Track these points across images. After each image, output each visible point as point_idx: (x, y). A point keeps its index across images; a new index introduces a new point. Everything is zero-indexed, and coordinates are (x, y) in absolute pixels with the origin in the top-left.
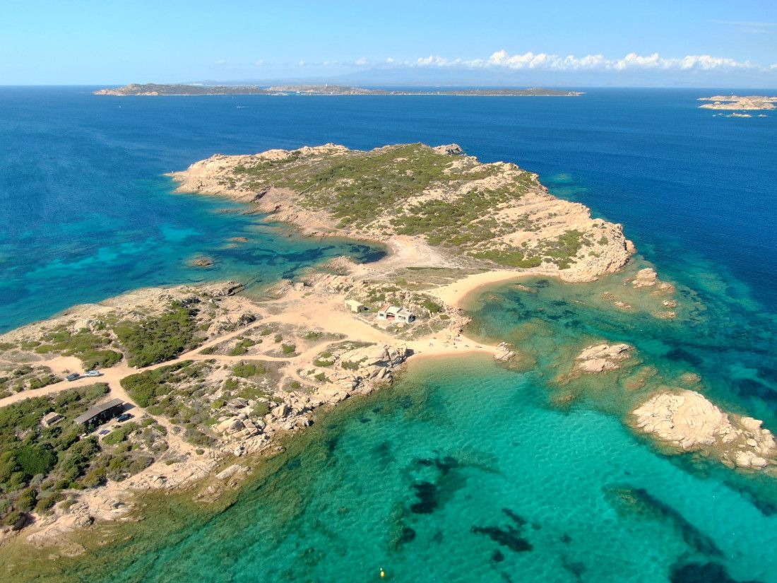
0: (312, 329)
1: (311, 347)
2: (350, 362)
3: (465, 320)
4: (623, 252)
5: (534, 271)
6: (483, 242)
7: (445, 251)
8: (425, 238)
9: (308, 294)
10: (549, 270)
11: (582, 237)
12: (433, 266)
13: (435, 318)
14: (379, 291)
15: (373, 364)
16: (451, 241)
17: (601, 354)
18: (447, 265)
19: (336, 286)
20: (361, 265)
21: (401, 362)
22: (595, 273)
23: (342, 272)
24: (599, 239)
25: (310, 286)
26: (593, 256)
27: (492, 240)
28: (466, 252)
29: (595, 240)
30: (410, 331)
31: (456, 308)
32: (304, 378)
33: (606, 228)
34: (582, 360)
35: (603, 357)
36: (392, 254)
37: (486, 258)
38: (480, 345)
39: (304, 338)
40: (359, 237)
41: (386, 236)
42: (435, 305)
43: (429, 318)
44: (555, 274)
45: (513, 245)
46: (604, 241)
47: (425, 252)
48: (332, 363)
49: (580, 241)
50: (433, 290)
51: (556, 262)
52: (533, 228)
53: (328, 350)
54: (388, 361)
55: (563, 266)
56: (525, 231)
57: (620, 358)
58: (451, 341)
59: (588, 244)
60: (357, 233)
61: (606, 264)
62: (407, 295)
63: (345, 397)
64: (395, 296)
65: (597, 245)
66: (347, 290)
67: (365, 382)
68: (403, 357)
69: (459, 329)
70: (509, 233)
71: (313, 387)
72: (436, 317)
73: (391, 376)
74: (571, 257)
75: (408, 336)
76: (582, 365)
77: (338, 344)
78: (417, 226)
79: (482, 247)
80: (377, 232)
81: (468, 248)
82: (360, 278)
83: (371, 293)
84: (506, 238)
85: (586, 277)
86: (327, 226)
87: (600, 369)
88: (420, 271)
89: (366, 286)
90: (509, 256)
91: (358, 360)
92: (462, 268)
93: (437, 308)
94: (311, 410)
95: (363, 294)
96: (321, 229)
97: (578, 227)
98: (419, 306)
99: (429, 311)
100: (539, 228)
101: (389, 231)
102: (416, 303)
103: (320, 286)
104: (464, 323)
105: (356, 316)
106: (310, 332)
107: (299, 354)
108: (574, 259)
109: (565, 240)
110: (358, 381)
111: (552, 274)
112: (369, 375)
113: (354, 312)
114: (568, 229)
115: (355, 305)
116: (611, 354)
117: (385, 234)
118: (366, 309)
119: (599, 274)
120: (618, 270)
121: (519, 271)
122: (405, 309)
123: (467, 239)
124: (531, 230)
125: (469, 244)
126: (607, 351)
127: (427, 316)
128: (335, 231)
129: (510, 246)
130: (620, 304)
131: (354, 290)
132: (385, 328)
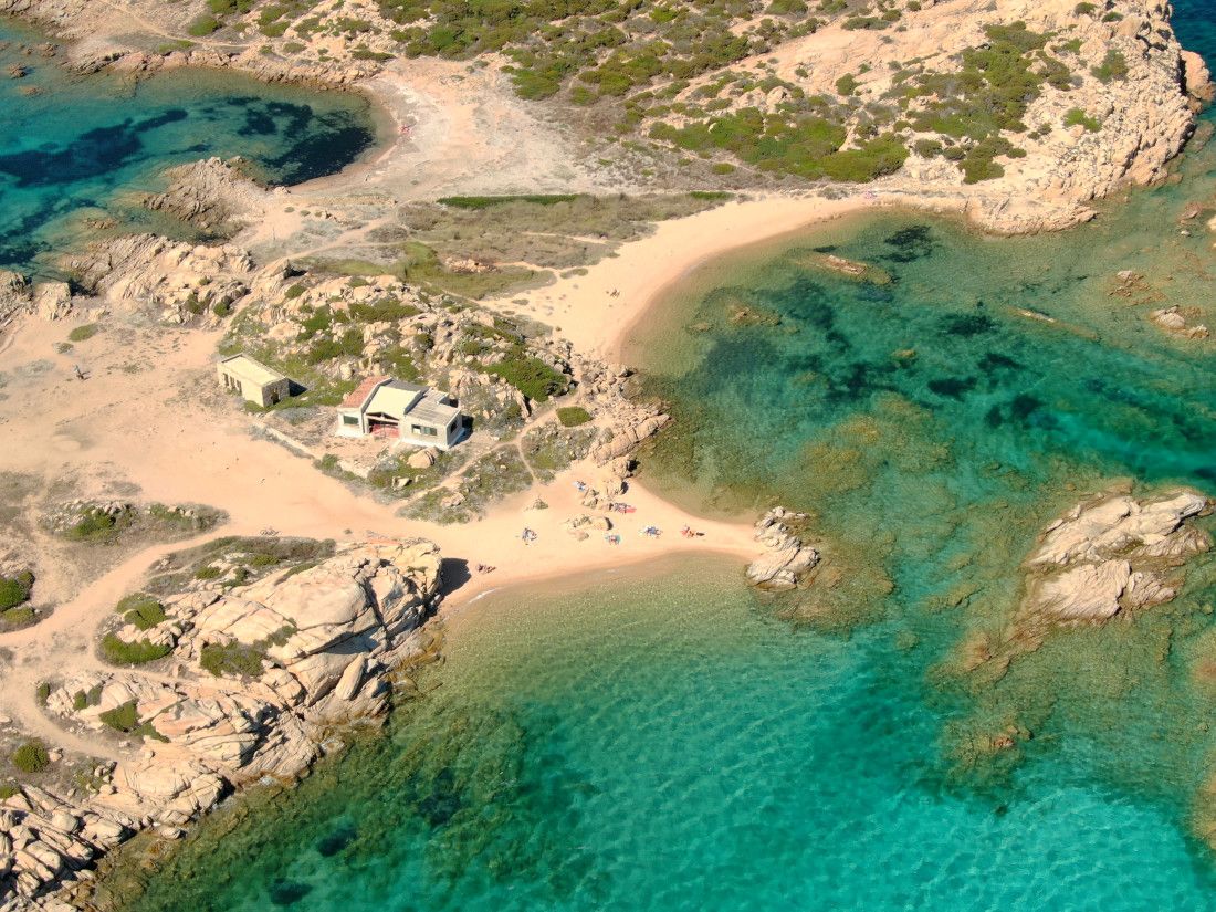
0: (97, 494)
1: (91, 574)
2: (233, 643)
3: (646, 420)
4: (1175, 100)
5: (881, 194)
6: (705, 80)
7: (575, 121)
8: (505, 70)
9: (83, 334)
10: (934, 185)
11: (1042, 55)
12: (537, 190)
13: (540, 422)
14: (340, 317)
15: (317, 652)
16: (596, 79)
17: (1114, 537)
18: (582, 183)
19: (185, 295)
20: (279, 191)
21: (422, 620)
22: (1084, 192)
23: (207, 227)
24: (1097, 57)
25: (93, 292)
26: (1080, 127)
27: (736, 68)
28: (648, 123)
29: (1083, 64)
30: (452, 482)
31: (615, 369)
32: (64, 722)
33: (1119, 18)
34: (1050, 571)
35: (1117, 553)
36: (390, 139)
37: (714, 145)
38: (698, 524)
39: (65, 535)
40: (274, 68)
41: (369, 65)
42: (541, 371)
43: (523, 421)
44: (953, 202)
45: (810, 88)
46: (1112, 69)
47: (507, 127)
48: (168, 651)
49: (1035, 68)
50: (533, 296)
51: (954, 156)
52: (876, 13)
53: (158, 587)
54: (372, 629)
55: (979, 168)
56: (849, 27)
57: (1176, 551)
58: (598, 515)
59: (1062, 80)
60: (267, 51)
61: (1121, 156)
62: (440, 334)
63: (214, 795)
64: (397, 336)
65: (1090, 82)
66: (226, 307)
67: (287, 724)
68: (426, 601)
69: (625, 460)
70: (795, 35)
71: (95, 762)
72: (546, 417)
73: (386, 688)
74: (1005, 134)
75: (446, 502)
76: (1050, 590)
77: (193, 554)
78: (474, 19)
79: (704, 102)
80: (336, 46)
81: (653, 105)
82: (274, 253)
83: (312, 327)
84: (786, 59)
85: (1059, 211)
86: (154, 28)
87: (1111, 608)
88: (491, 210)
89: (295, 293)
90: (794, 136)
91: (263, 636)
92: (633, 191)
93: (547, 382)
94: (91, 866)
95: (284, 331)
96: (137, 39)
97: (1026, 11)
98: (484, 378)
99: (519, 397)
100: (896, 16)
101: (378, 44)
102: (476, 367)
103: (128, 293)
104: (644, 430)
105: (261, 426)
106: (86, 509)
107: (47, 611)
108: (1015, 140)
109: (985, 66)
110: (262, 726)
111: (940, 203)
112: (303, 693)
113: (251, 407)
114: (990, 18)
115: (255, 378)
116: (1149, 539)
117: (363, 54)
118: (296, 390)
119: (1100, 193)
120: (1162, 173)
121: (831, 196)
122: (435, 394)
123: (650, 66)
124: (868, 25)
125: (658, 86)
126: (1132, 527)
127: (513, 417)
128: (187, 48)
129: (799, 93)
130: (1171, 319)
131: (254, 309)
132: (363, 472)
